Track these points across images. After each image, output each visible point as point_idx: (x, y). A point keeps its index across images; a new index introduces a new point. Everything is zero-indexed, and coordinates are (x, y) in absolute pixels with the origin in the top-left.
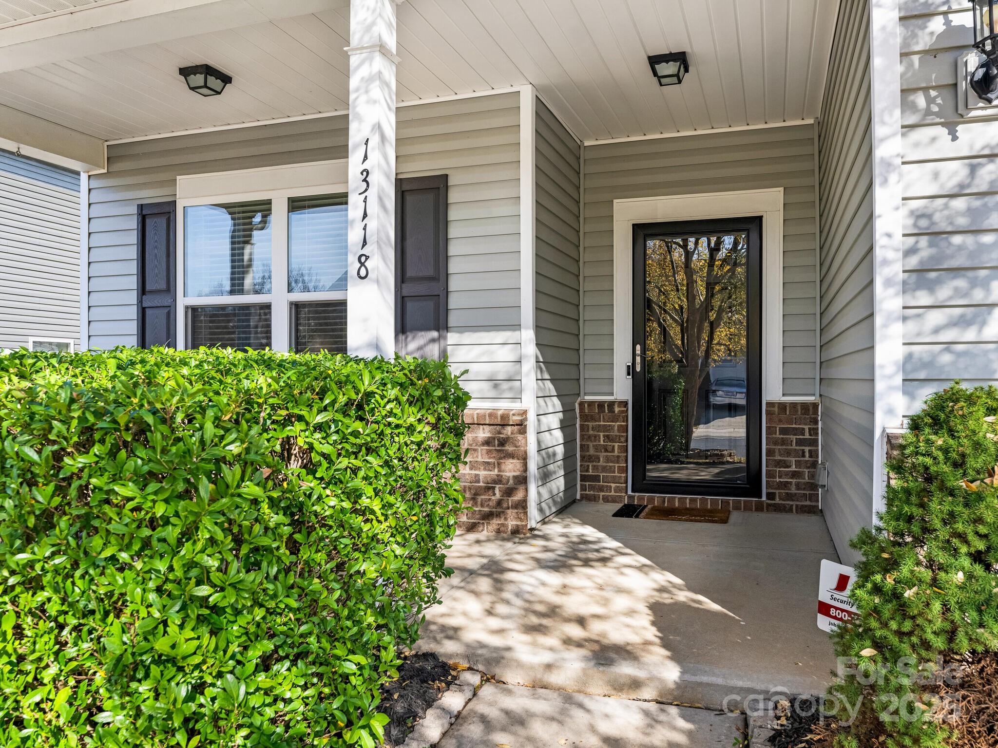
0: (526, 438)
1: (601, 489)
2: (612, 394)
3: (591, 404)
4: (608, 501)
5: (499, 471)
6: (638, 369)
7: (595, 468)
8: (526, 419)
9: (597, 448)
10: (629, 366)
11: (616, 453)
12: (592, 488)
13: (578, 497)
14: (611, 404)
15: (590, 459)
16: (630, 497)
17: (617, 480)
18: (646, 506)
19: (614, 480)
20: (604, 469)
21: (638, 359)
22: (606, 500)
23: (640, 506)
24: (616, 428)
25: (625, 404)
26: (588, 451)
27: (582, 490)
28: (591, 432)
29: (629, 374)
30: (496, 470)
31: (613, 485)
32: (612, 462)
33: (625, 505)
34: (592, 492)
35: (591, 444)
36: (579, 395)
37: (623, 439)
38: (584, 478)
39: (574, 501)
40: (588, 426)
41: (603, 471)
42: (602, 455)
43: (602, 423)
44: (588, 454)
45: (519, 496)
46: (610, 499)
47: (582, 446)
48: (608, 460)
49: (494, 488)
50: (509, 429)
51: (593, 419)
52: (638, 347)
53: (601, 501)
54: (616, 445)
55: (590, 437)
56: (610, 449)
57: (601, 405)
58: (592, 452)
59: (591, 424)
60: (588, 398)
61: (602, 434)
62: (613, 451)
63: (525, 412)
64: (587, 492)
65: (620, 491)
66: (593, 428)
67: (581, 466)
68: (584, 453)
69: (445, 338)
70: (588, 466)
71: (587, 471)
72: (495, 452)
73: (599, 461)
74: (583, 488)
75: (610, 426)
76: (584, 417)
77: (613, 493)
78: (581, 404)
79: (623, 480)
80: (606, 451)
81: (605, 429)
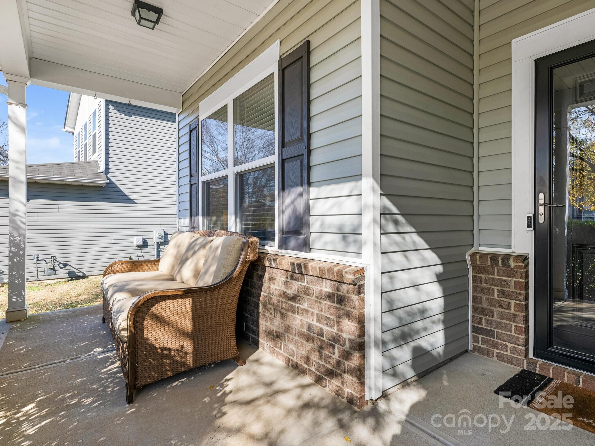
0: (363, 299)
1: (495, 345)
2: (510, 247)
3: (484, 255)
4: (503, 360)
5: (338, 330)
6: (541, 219)
7: (488, 322)
8: (363, 278)
9: (490, 302)
10: (529, 218)
11: (512, 311)
12: (485, 342)
13: (470, 348)
14: (506, 258)
15: (483, 311)
16: (530, 362)
17: (513, 341)
18: (550, 380)
19: (510, 339)
20: (499, 325)
21: (541, 209)
22: (501, 357)
23: (543, 377)
24: (513, 284)
25: (525, 258)
26: (481, 303)
27: (474, 341)
28: (484, 285)
29: (529, 226)
30: (336, 328)
31: (509, 345)
32: (507, 319)
33: (523, 371)
34: (485, 346)
35: (484, 297)
36: (472, 245)
37: (521, 297)
38: (476, 330)
39: (466, 351)
40: (481, 278)
41: (497, 327)
42: (497, 310)
43: (496, 277)
44: (481, 306)
45: (355, 361)
46: (505, 359)
47: (474, 297)
48: (503, 316)
49: (333, 346)
50: (345, 287)
51: (485, 270)
52: (541, 196)
53: (495, 358)
54: (513, 302)
55: (482, 289)
56: (505, 305)
57: (494, 257)
58: (485, 305)
59: (483, 276)
60: (483, 249)
61: (496, 288)
62: (509, 307)
63: (362, 270)
64: (480, 345)
65: (518, 352)
66: (486, 281)
67: (474, 317)
68: (477, 305)
69: (308, 193)
70: (481, 319)
71: (480, 323)
72: (334, 309)
73: (493, 316)
74: (476, 340)
75: (505, 281)
76: (476, 269)
77: (508, 353)
78: (473, 256)
79: (521, 342)
80: (501, 306)
81: (499, 283)
